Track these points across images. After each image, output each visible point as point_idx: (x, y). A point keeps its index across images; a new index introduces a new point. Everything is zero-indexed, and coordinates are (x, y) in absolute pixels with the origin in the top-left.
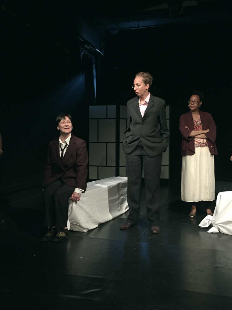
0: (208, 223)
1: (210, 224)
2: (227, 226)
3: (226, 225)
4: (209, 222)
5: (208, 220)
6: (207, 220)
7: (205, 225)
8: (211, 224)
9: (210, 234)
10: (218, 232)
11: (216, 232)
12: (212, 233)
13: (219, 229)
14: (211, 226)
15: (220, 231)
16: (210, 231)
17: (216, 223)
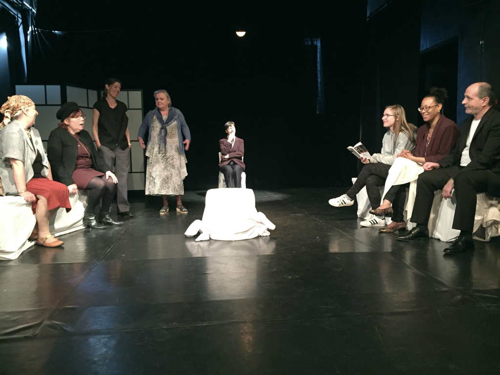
9: (198, 243)
10: (209, 239)
12: (201, 241)
14: (199, 233)
16: (198, 239)
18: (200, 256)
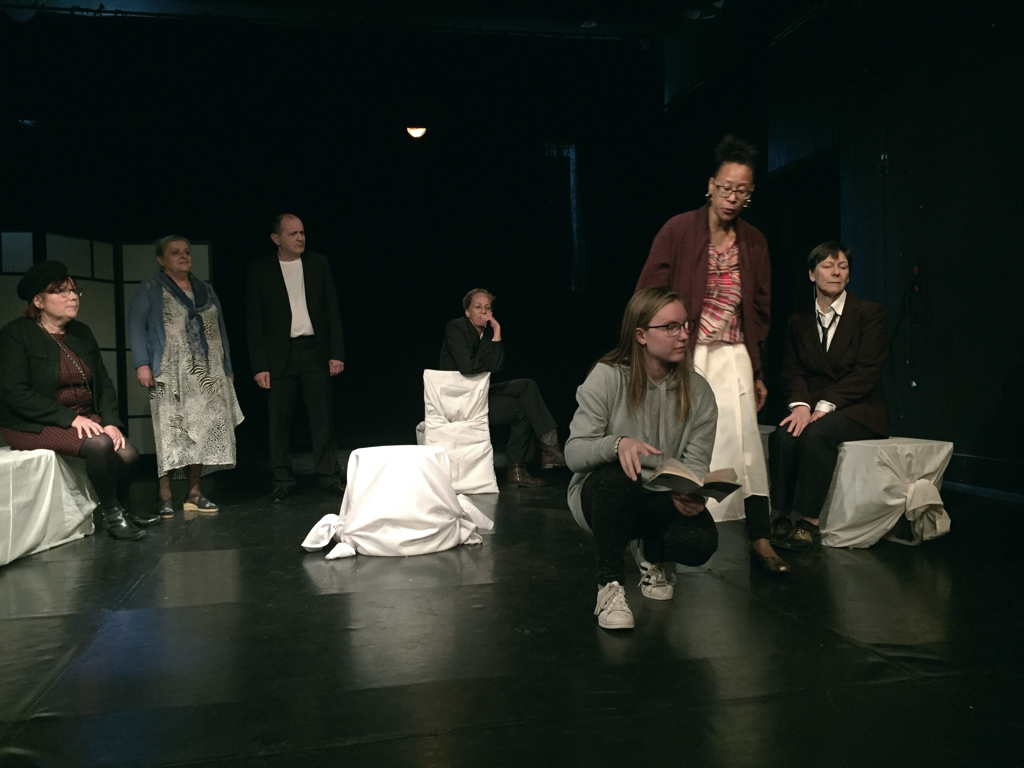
0: (326, 536)
1: (332, 535)
2: (377, 535)
3: (372, 531)
4: (329, 530)
5: (327, 528)
6: (324, 526)
7: (317, 543)
8: (335, 535)
9: (332, 563)
10: (354, 554)
11: (348, 554)
12: (338, 559)
13: (356, 546)
14: (334, 542)
15: (360, 551)
16: (332, 555)
17: (348, 531)
18: (335, 592)
